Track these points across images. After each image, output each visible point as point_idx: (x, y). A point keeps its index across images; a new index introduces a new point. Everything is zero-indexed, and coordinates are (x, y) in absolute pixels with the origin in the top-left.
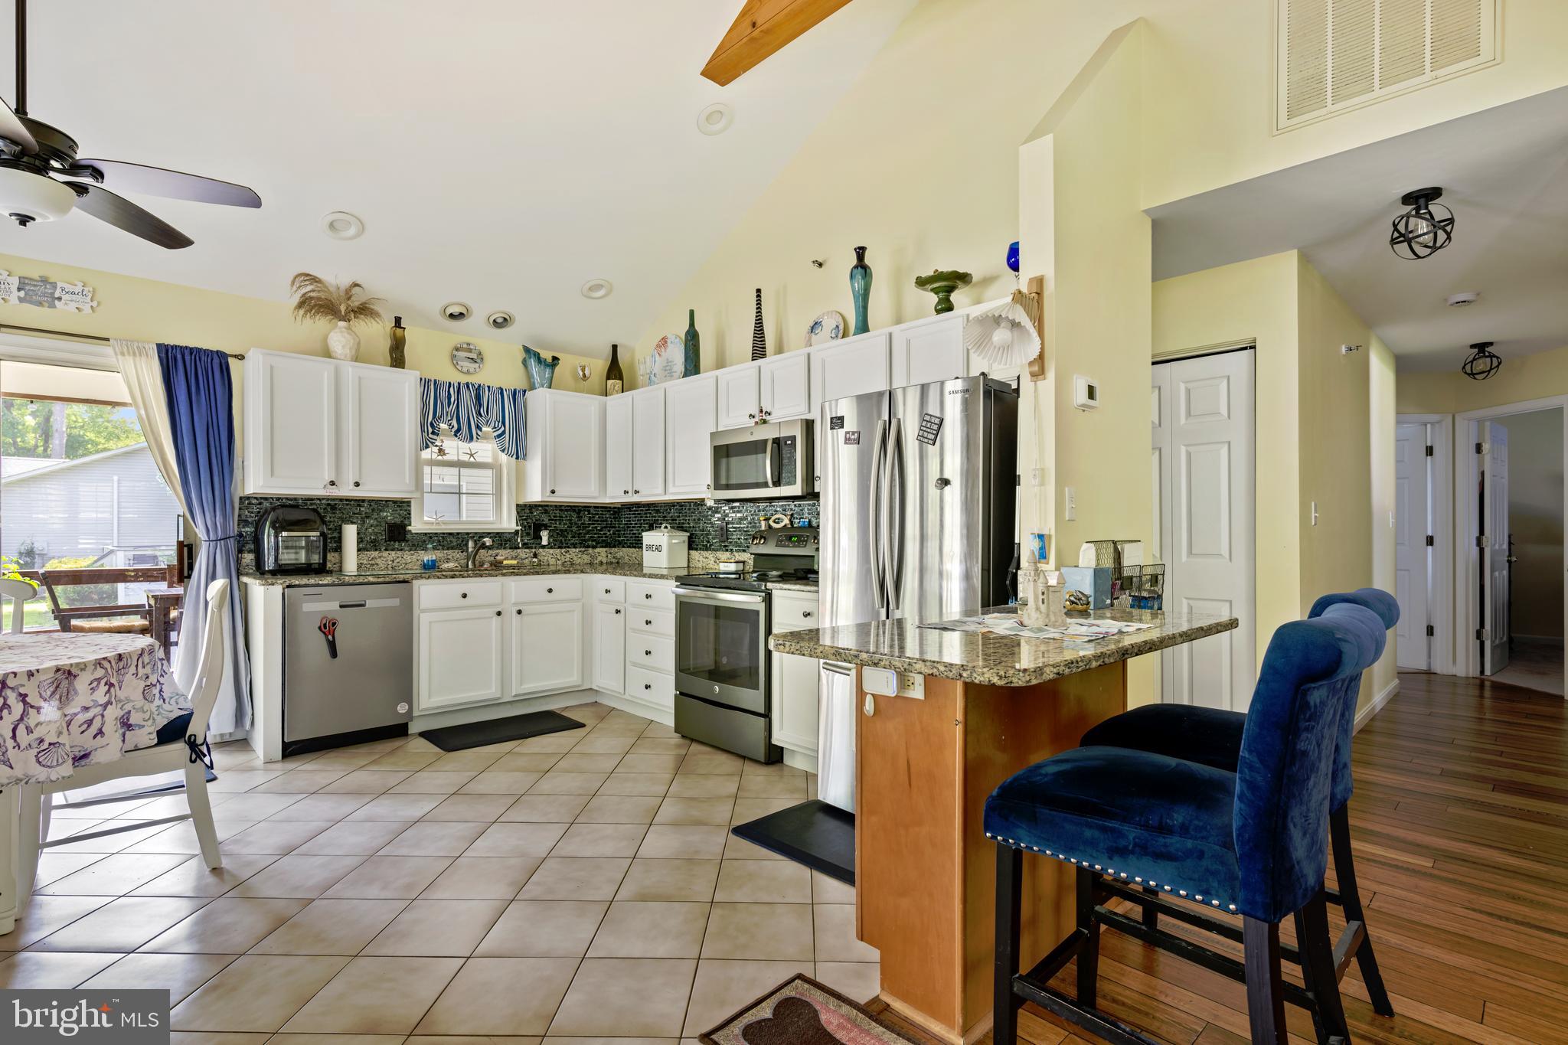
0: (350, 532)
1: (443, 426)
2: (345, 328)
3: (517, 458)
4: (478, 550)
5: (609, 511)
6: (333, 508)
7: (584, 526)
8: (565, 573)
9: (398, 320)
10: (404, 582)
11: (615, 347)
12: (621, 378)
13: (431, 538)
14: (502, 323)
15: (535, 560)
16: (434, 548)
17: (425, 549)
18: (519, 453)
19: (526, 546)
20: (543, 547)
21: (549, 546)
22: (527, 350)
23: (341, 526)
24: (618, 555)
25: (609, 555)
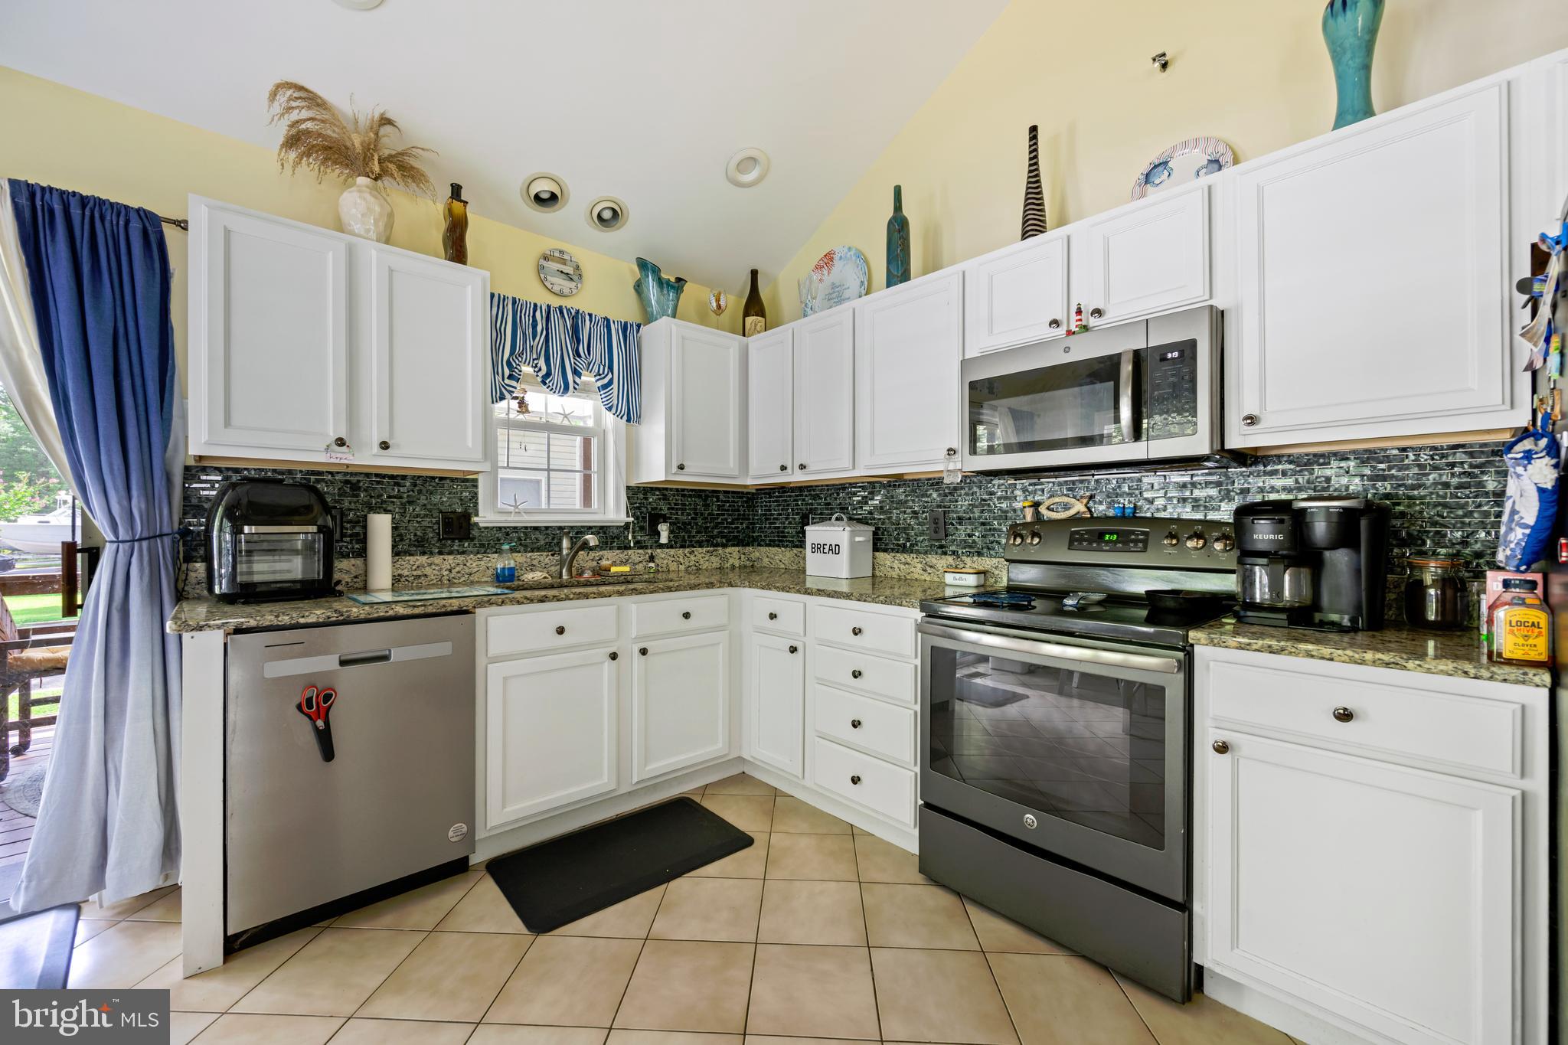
0: (381, 525)
1: (527, 369)
2: (368, 187)
3: (629, 420)
4: (577, 552)
5: (742, 498)
6: (355, 487)
7: (713, 518)
8: (708, 588)
9: (456, 191)
10: (461, 612)
11: (754, 274)
12: (763, 315)
13: (508, 534)
14: (610, 218)
15: (652, 565)
16: (512, 550)
17: (499, 551)
18: (631, 414)
19: (639, 545)
20: (662, 546)
21: (668, 546)
22: (643, 264)
23: (366, 516)
24: (753, 556)
25: (743, 556)
